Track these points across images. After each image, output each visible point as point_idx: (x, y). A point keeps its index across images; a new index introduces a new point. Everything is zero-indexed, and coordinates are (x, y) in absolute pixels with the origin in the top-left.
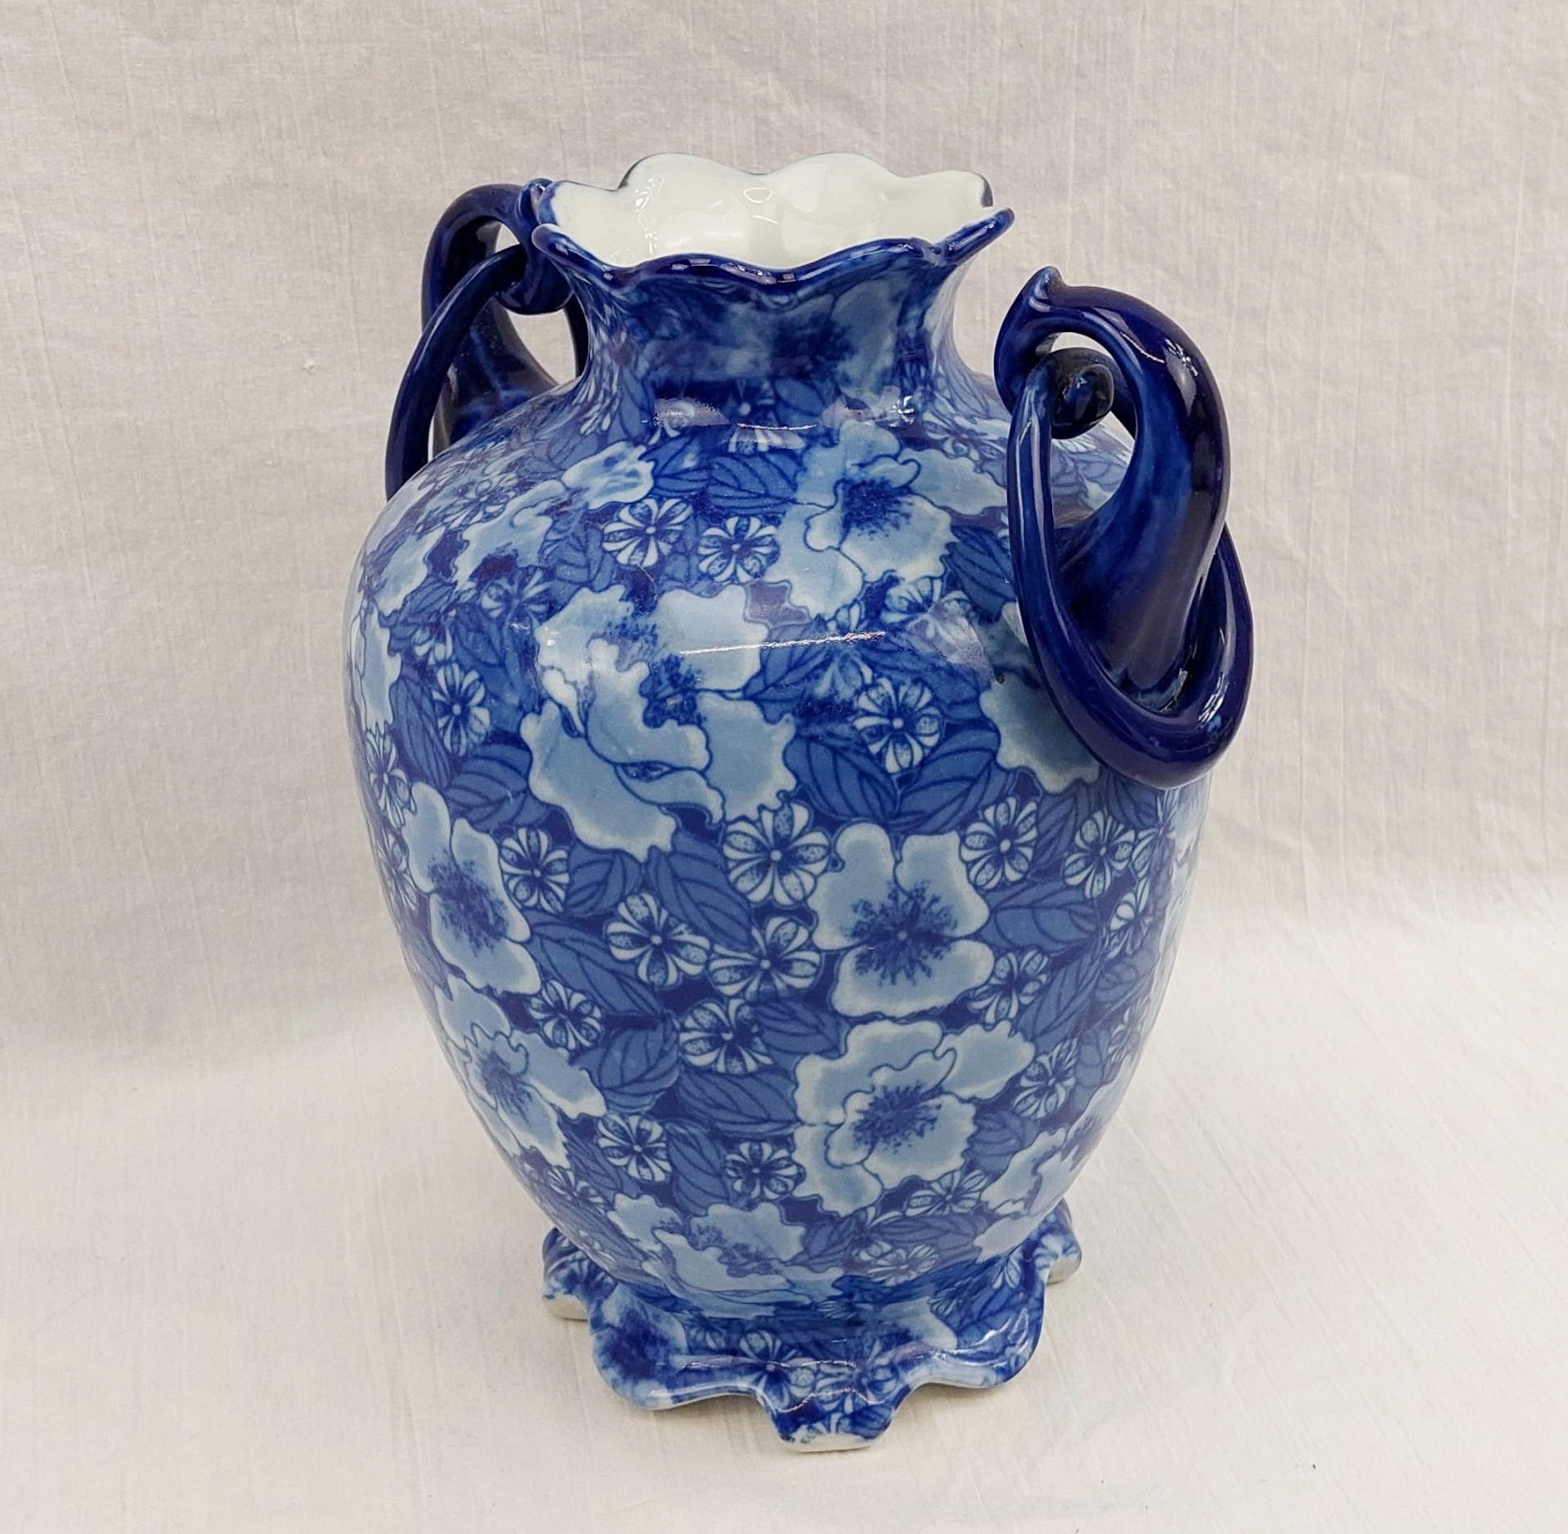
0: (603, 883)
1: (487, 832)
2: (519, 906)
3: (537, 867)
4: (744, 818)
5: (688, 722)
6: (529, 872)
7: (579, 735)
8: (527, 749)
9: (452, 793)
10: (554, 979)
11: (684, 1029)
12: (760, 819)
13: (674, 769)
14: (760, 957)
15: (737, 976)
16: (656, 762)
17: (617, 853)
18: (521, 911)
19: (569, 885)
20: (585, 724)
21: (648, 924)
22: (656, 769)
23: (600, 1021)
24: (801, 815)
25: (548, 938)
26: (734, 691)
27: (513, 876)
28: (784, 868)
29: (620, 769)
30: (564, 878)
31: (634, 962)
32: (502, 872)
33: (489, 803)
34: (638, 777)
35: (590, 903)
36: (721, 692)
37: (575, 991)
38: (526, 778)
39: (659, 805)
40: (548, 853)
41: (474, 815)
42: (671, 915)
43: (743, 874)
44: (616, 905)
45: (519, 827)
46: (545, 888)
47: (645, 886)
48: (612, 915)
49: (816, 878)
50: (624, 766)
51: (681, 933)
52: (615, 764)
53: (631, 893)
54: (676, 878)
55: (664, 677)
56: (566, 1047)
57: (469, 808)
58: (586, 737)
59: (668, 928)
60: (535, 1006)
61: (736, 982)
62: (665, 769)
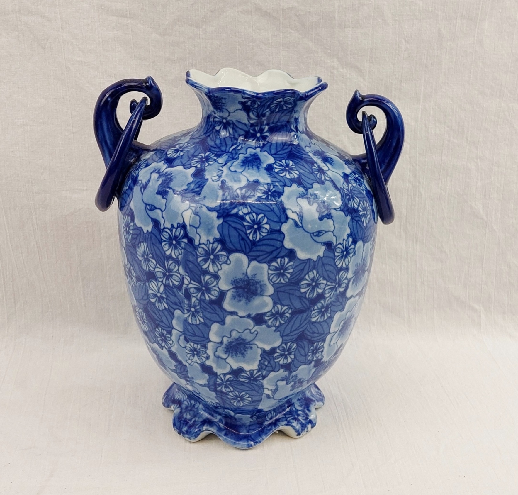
0: (303, 270)
1: (265, 262)
2: (272, 283)
3: (282, 269)
4: (340, 243)
5: (329, 218)
6: (279, 272)
7: (300, 227)
8: (283, 233)
9: (250, 254)
10: (279, 304)
11: (314, 310)
12: (343, 243)
13: (326, 232)
14: (336, 284)
15: (330, 291)
16: (321, 231)
17: (309, 259)
18: (272, 285)
19: (292, 273)
20: (301, 223)
21: (313, 280)
22: (321, 233)
23: (290, 314)
24: (351, 240)
25: (280, 291)
26: (338, 209)
27: (272, 274)
28: (346, 256)
29: (312, 234)
30: (291, 271)
31: (306, 293)
32: (268, 274)
33: (267, 253)
34: (316, 236)
35: (297, 277)
36: (335, 209)
37: (285, 306)
38: (282, 242)
39: (321, 243)
40: (287, 264)
41: (259, 259)
42: (319, 275)
43: (338, 260)
44: (305, 276)
45: (278, 258)
46: (283, 275)
47: (314, 268)
48: (303, 279)
49: (351, 258)
50: (313, 233)
51: (320, 281)
52: (311, 233)
53: (311, 271)
54: (323, 264)
55: (322, 206)
56: (275, 326)
57: (259, 256)
58: (302, 227)
59: (318, 279)
60: (267, 315)
61: (330, 292)
62: (324, 232)
